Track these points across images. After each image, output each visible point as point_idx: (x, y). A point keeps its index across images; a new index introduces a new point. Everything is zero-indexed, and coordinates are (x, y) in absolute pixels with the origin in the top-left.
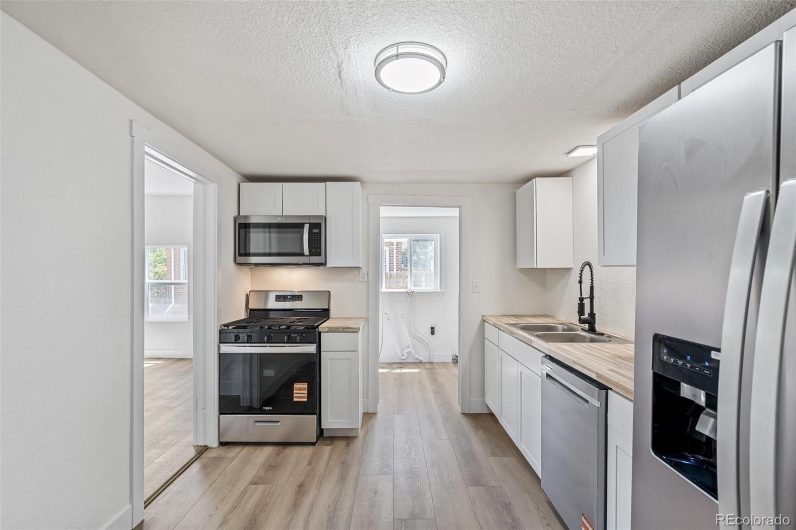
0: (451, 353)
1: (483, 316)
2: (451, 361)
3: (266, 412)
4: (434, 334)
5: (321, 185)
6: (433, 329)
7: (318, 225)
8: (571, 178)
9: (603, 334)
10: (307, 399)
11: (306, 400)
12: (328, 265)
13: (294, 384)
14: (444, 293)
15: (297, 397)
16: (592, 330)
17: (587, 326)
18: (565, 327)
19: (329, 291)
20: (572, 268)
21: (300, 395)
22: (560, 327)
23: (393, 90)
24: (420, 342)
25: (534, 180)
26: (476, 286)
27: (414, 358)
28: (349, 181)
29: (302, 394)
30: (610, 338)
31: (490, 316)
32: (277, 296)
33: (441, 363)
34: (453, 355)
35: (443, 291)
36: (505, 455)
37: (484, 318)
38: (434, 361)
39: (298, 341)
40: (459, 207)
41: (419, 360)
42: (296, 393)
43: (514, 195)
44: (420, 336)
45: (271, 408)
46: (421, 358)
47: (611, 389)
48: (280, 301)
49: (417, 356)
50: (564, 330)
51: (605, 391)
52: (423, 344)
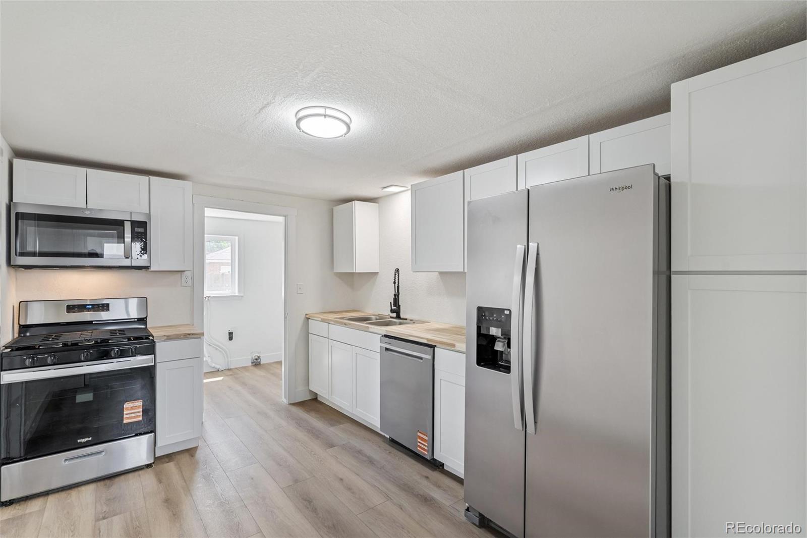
0: (250, 357)
1: (306, 315)
2: (250, 364)
3: (83, 445)
4: (232, 339)
5: (144, 179)
6: (231, 334)
7: (143, 224)
8: (377, 204)
9: (406, 319)
10: (142, 417)
11: (140, 419)
12: (152, 269)
13: (124, 404)
14: (242, 297)
15: (127, 418)
16: (398, 317)
17: (394, 315)
18: (378, 317)
19: (146, 298)
20: (378, 273)
21: (133, 415)
22: (373, 317)
23: (303, 132)
24: (217, 349)
25: (354, 202)
26: (300, 288)
27: (211, 367)
28: (179, 179)
29: (136, 413)
30: (413, 321)
31: (315, 314)
32: (68, 306)
33: (240, 368)
34: (252, 358)
35: (242, 295)
36: (340, 423)
37: (308, 316)
38: (232, 367)
39: (113, 356)
40: (285, 216)
41: (216, 368)
42: (127, 414)
43: (332, 211)
44: (217, 343)
45: (90, 439)
46: (218, 367)
47: (436, 346)
48: (74, 312)
49: (213, 365)
50: (377, 319)
51: (432, 349)
52: (220, 351)
